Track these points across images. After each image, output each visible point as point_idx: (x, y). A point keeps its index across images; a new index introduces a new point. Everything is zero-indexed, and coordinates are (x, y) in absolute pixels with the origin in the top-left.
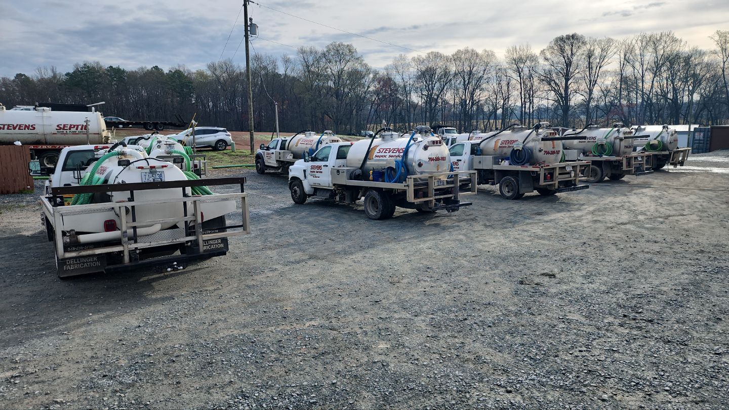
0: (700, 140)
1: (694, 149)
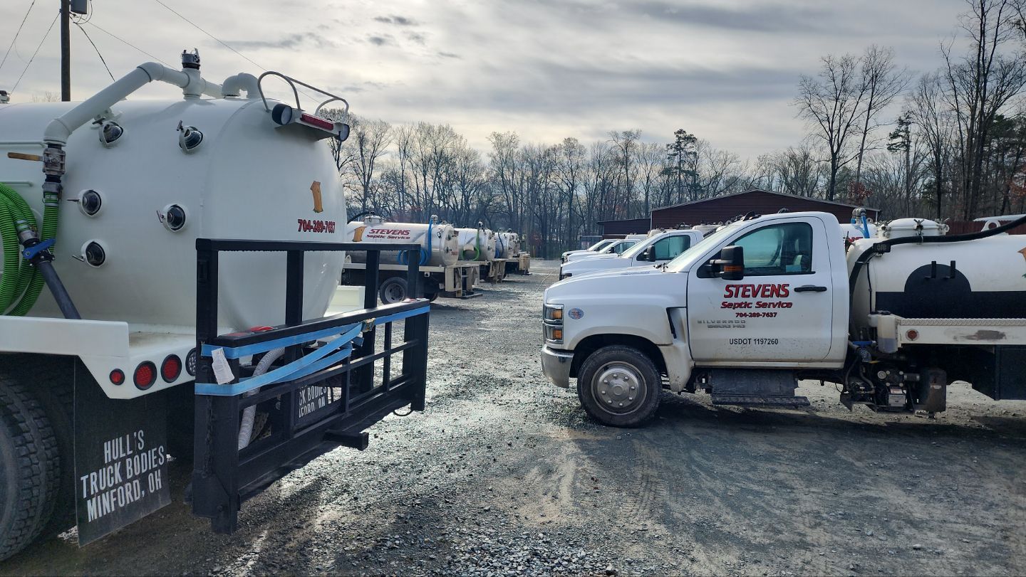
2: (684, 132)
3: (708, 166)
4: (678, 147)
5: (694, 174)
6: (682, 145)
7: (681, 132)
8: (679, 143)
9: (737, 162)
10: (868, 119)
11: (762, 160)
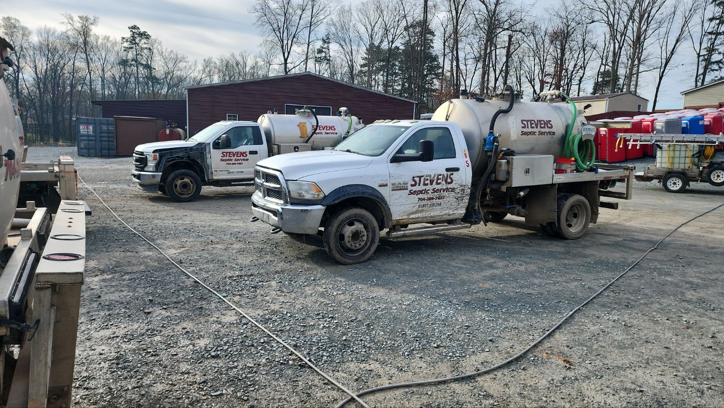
0: (88, 136)
1: (82, 149)
2: (138, 28)
3: (161, 63)
4: (133, 41)
5: (148, 67)
6: (137, 40)
7: (134, 27)
8: (134, 38)
9: (186, 62)
10: (310, 33)
11: (208, 63)
